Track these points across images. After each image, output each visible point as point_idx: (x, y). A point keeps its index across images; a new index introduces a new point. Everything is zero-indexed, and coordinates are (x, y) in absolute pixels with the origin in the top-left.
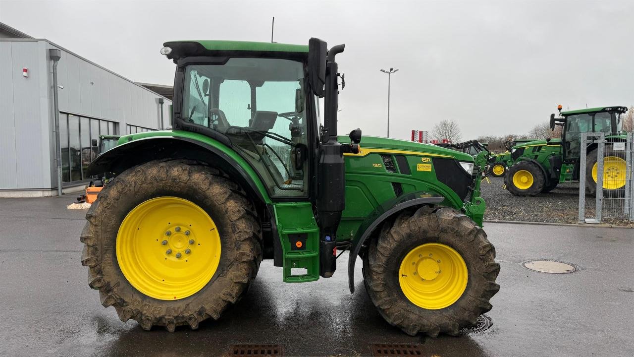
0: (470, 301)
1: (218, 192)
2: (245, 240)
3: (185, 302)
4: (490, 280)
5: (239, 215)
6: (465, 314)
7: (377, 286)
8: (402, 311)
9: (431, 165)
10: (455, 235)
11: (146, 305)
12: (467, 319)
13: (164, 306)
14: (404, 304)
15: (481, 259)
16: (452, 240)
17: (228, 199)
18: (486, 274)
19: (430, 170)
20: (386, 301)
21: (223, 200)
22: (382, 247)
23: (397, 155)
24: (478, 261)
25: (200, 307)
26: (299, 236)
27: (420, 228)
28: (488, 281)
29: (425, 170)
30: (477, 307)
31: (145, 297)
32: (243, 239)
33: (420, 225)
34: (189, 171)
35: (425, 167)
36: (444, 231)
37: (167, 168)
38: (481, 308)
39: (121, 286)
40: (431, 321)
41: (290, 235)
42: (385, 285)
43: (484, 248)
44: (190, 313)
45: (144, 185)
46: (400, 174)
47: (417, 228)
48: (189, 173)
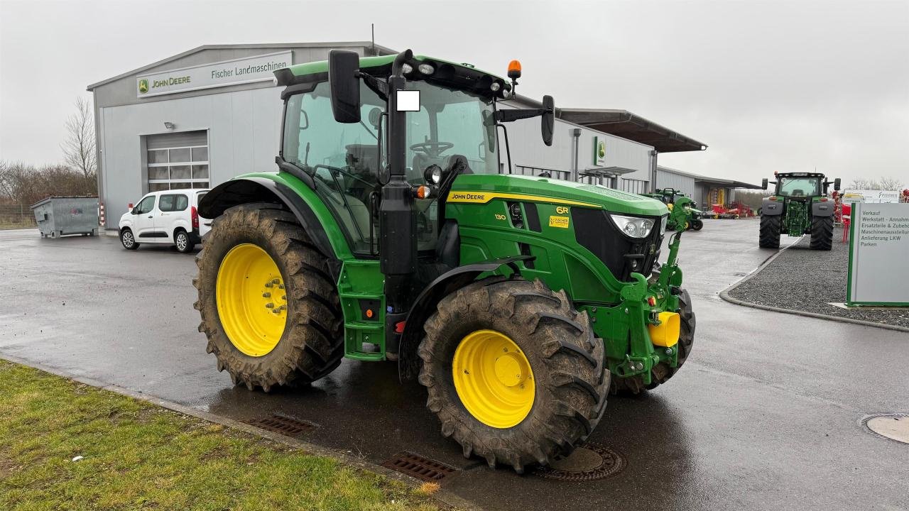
0: (534, 425)
1: (280, 241)
2: (302, 299)
3: (260, 361)
4: (560, 399)
5: (296, 269)
6: (528, 444)
7: (425, 379)
8: (453, 420)
9: (568, 218)
10: (511, 321)
11: (232, 357)
12: (530, 451)
13: (245, 361)
14: (455, 411)
15: (546, 364)
16: (509, 328)
17: (288, 250)
18: (552, 388)
19: (566, 226)
20: (435, 401)
21: (283, 251)
22: (429, 327)
23: (526, 203)
24: (542, 365)
25: (268, 368)
26: (371, 303)
27: (469, 306)
28: (558, 400)
29: (560, 226)
30: (542, 436)
31: (234, 348)
32: (299, 297)
33: (469, 302)
34: (260, 215)
35: (561, 222)
36: (497, 313)
37: (246, 212)
38: (548, 439)
39: (218, 334)
40: (484, 441)
41: (361, 301)
42: (433, 379)
43: (549, 346)
44: (261, 373)
45: (229, 230)
46: (528, 230)
47: (465, 306)
48: (260, 218)
